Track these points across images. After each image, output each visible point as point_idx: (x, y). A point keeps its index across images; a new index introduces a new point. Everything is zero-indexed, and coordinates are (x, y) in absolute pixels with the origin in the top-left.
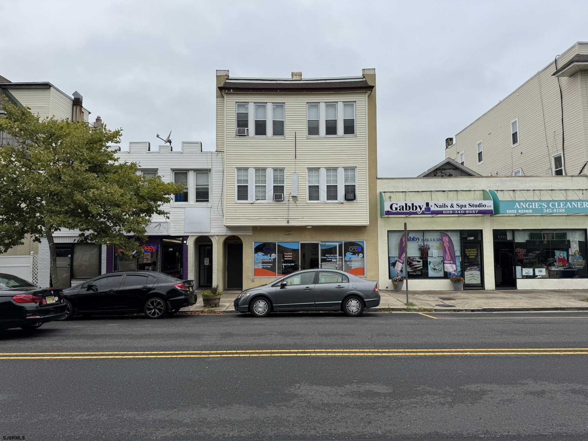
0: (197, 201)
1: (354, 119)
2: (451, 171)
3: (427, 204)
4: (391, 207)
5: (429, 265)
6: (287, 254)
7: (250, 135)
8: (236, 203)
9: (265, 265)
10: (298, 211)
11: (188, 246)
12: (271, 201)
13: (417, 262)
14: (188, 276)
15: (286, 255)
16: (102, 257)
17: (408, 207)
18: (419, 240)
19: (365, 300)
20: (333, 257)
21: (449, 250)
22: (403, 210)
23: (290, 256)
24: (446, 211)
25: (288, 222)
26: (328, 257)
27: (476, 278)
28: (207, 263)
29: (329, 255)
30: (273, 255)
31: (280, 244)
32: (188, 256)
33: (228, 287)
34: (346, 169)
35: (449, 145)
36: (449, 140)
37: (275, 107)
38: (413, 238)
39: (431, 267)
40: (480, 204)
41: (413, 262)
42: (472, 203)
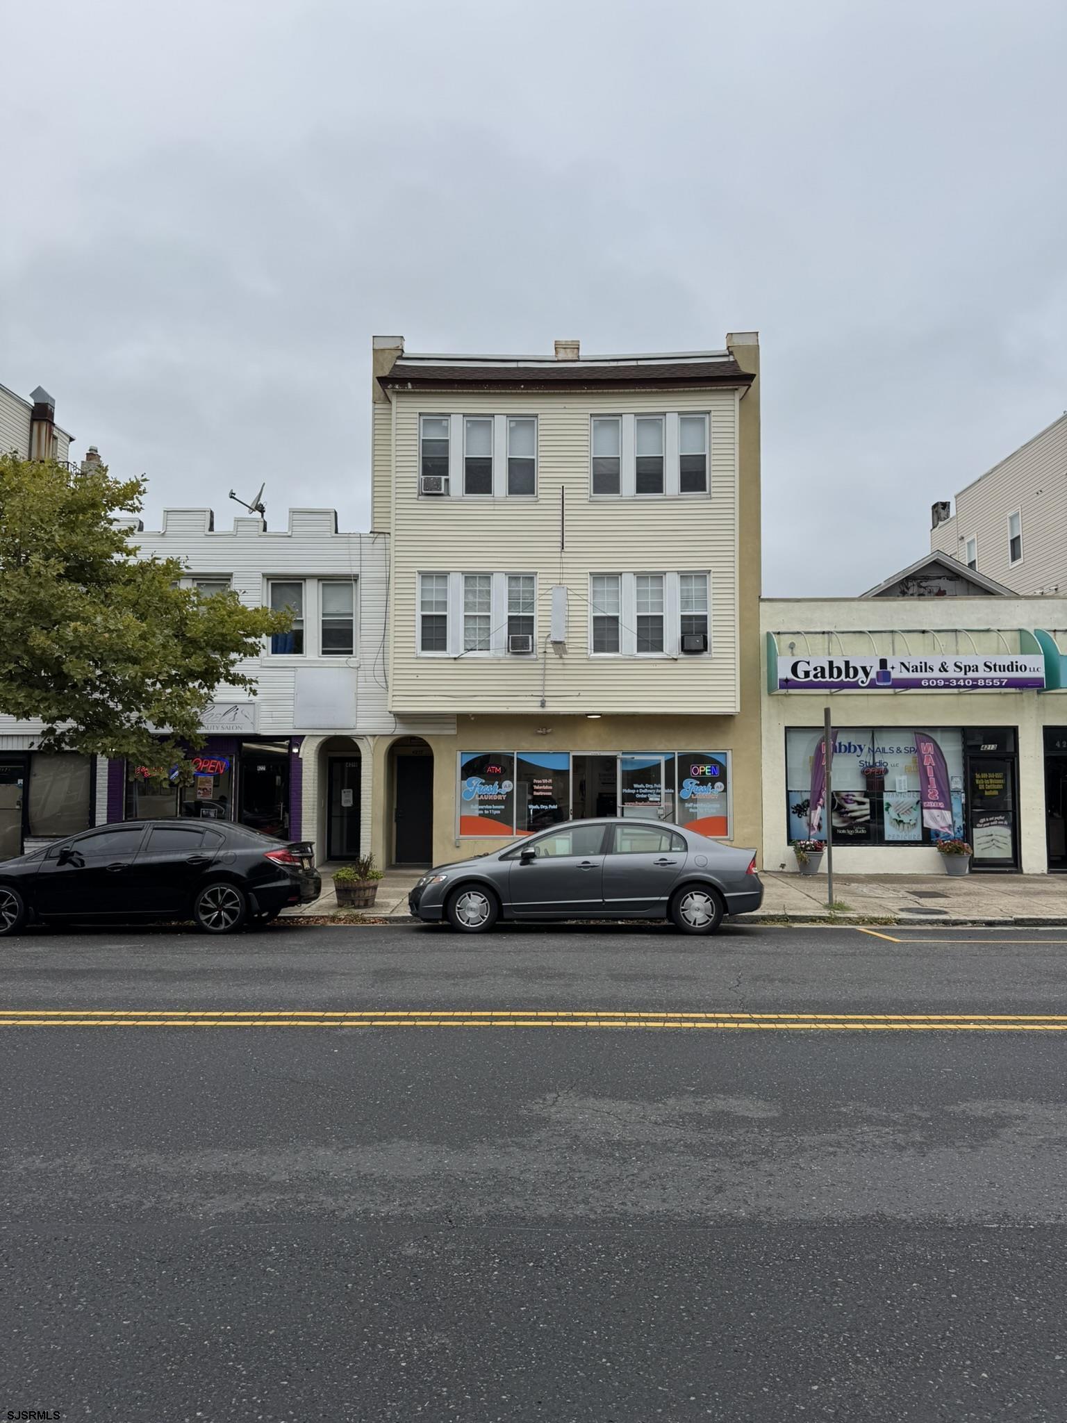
0: (324, 652)
1: (705, 456)
2: (944, 584)
3: (883, 663)
4: (794, 669)
5: (885, 812)
6: (539, 782)
7: (452, 493)
8: (417, 658)
9: (487, 807)
10: (567, 677)
11: (304, 760)
12: (502, 653)
13: (856, 804)
14: (303, 833)
15: (537, 784)
16: (97, 785)
17: (835, 671)
18: (861, 750)
19: (726, 895)
20: (651, 791)
21: (935, 776)
22: (823, 676)
23: (547, 787)
24: (929, 680)
25: (543, 705)
26: (639, 789)
27: (1000, 845)
28: (347, 801)
29: (642, 786)
30: (507, 783)
31: (523, 757)
32: (303, 785)
33: (397, 861)
34: (685, 576)
35: (939, 519)
36: (940, 506)
37: (513, 424)
38: (847, 745)
39: (891, 817)
40: (1012, 663)
41: (847, 803)
42: (992, 660)
